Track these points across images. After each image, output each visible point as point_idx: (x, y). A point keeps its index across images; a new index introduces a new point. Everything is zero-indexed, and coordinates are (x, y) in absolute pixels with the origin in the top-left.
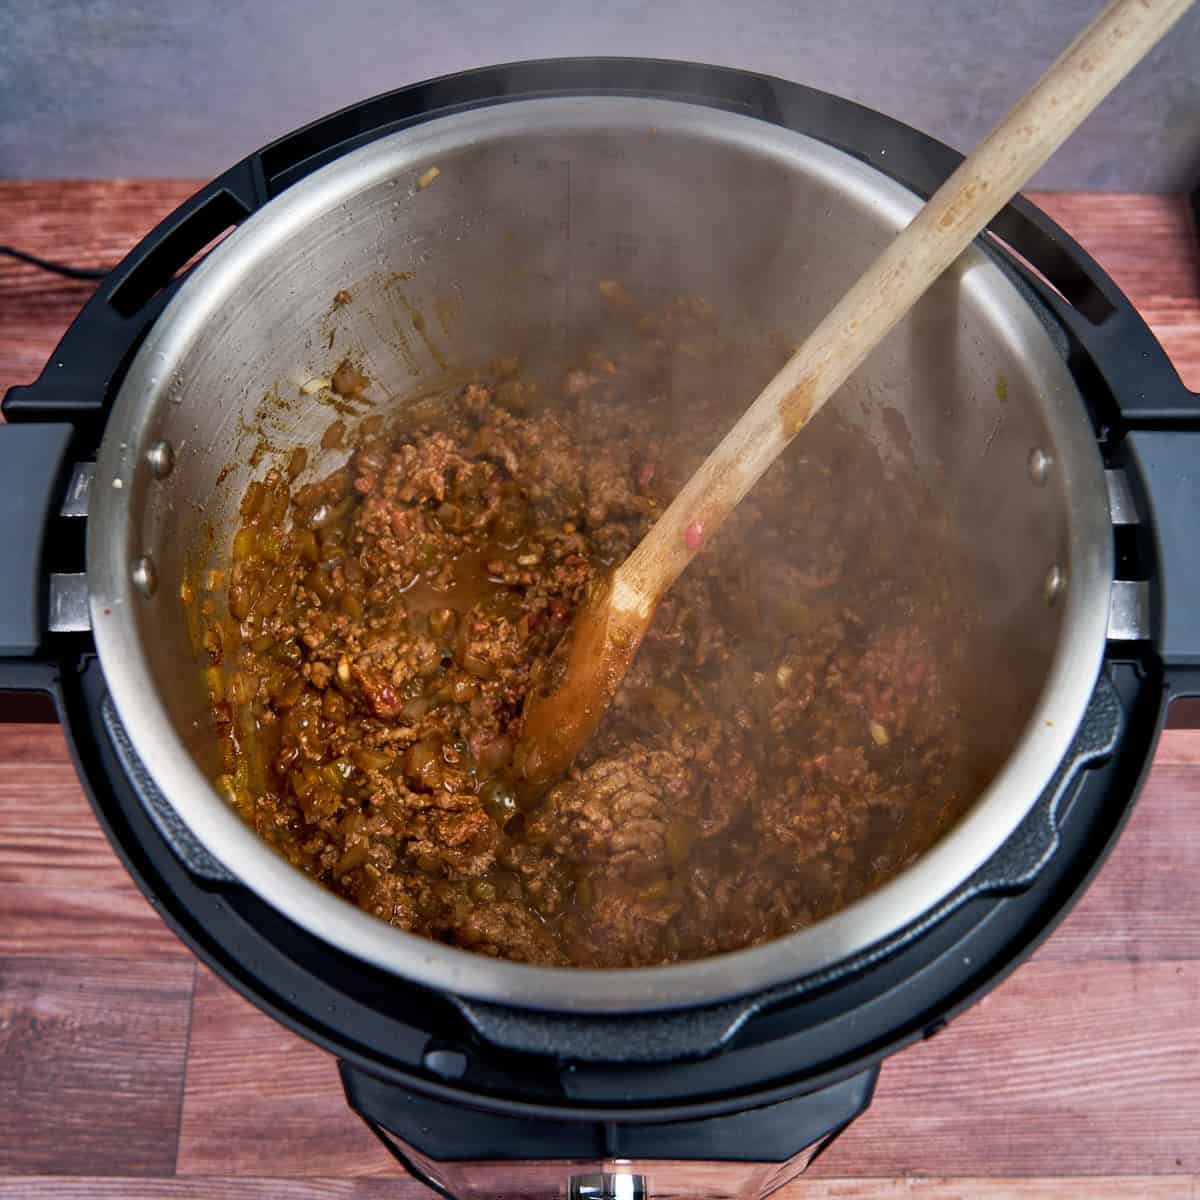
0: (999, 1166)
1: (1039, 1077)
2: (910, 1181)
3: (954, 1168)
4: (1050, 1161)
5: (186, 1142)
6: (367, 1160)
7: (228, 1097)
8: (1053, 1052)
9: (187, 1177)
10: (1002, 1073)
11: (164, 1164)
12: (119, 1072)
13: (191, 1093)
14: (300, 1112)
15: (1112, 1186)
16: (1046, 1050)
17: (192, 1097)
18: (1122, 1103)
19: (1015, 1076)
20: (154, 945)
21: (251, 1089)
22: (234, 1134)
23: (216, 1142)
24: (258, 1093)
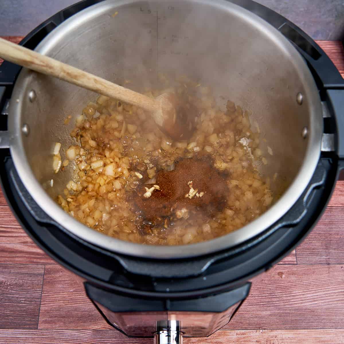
0: (288, 326)
1: (300, 299)
2: (261, 331)
3: (274, 327)
4: (304, 325)
5: (41, 319)
6: (96, 324)
7: (54, 305)
8: (304, 292)
9: (41, 330)
10: (289, 298)
11: (34, 326)
12: (21, 298)
13: (43, 304)
14: (76, 310)
15: (322, 332)
16: (302, 291)
17: (43, 305)
18: (325, 307)
19: (293, 299)
20: (32, 260)
21: (61, 303)
22: (55, 317)
23: (50, 319)
24: (64, 304)
